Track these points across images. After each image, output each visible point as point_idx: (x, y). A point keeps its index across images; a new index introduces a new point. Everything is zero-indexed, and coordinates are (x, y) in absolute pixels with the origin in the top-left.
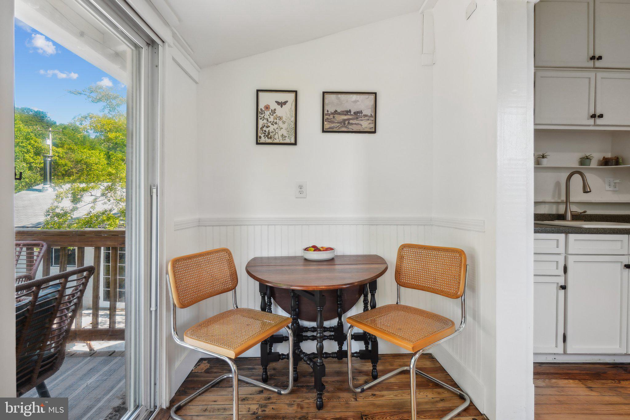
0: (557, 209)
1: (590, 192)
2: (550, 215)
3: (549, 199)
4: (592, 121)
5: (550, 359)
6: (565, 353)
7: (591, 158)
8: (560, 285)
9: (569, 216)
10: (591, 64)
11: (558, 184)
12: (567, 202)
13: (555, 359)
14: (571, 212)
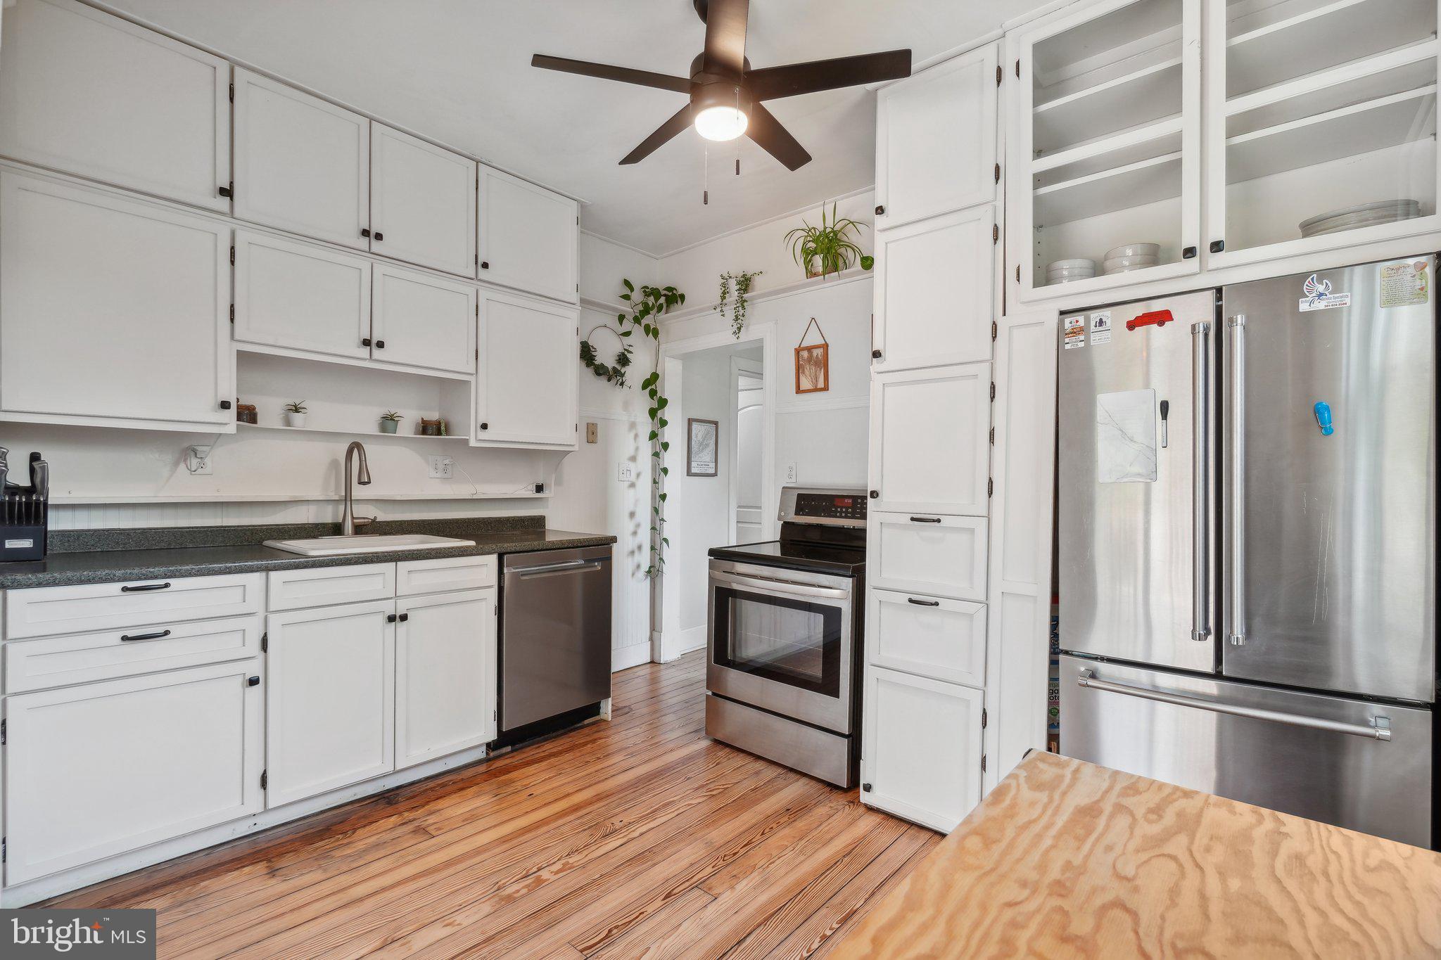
0: (336, 513)
1: (369, 482)
2: (317, 525)
3: (316, 494)
4: (365, 352)
5: (243, 829)
6: (266, 810)
7: (396, 419)
8: (248, 677)
9: (349, 527)
10: (363, 243)
11: (334, 463)
12: (348, 499)
13: (255, 824)
14: (353, 518)
